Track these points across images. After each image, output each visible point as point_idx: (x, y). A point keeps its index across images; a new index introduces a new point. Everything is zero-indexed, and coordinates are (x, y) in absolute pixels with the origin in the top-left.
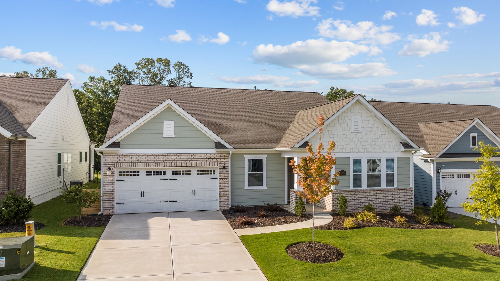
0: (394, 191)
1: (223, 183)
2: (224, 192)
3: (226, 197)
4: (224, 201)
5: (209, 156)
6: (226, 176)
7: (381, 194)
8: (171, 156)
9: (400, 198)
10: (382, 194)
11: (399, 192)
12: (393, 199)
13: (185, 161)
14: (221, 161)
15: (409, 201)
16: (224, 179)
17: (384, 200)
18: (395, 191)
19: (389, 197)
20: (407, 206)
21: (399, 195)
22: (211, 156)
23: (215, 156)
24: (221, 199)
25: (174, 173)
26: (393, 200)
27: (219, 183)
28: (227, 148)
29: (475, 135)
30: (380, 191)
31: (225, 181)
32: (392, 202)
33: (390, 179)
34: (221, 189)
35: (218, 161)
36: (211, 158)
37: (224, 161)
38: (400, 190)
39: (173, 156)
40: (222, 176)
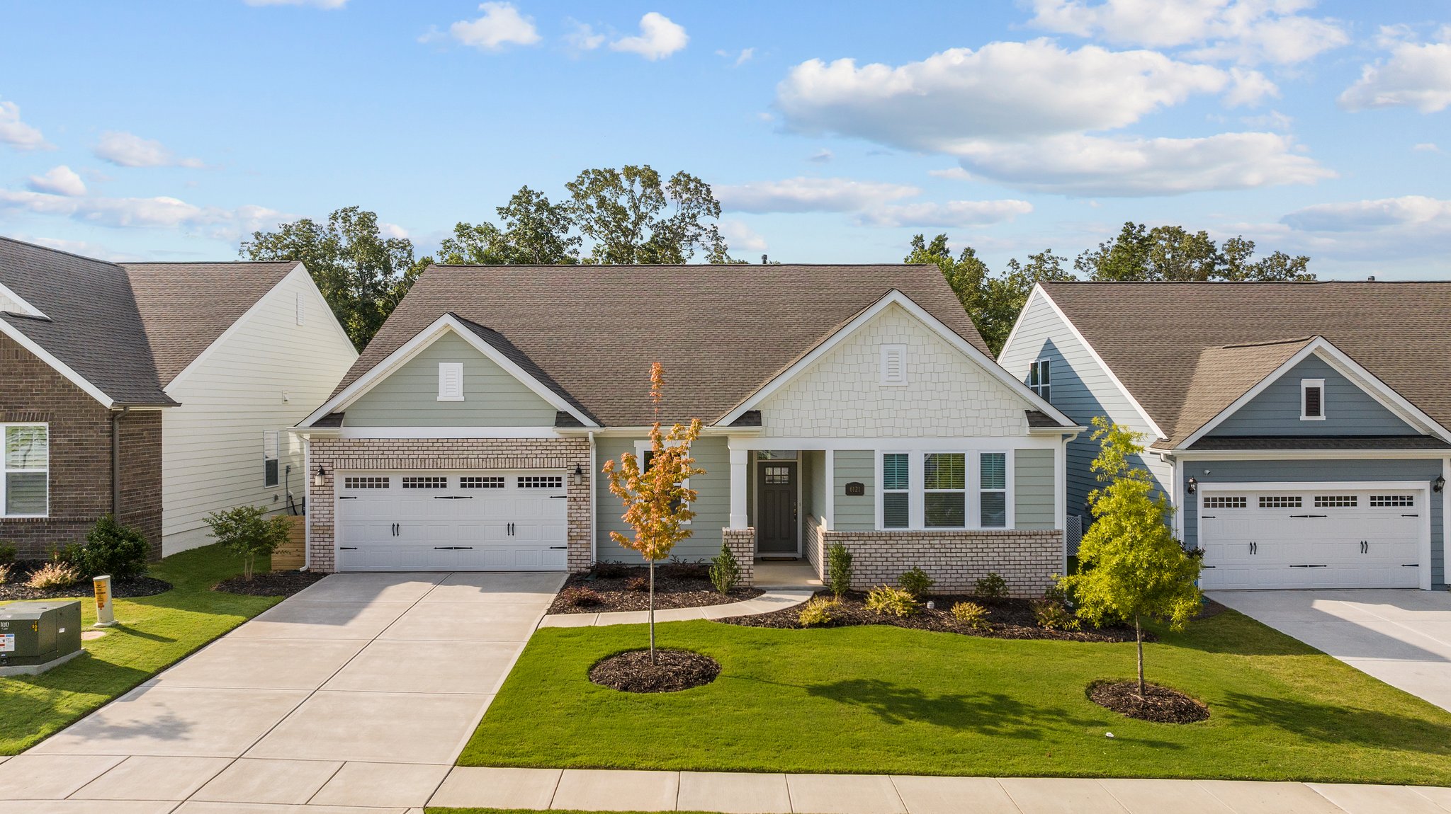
0: (1004, 539)
1: (576, 507)
2: (578, 530)
3: (585, 542)
4: (579, 550)
5: (543, 444)
6: (583, 491)
7: (964, 546)
8: (455, 444)
9: (1023, 558)
10: (968, 546)
11: (1018, 541)
12: (1001, 558)
13: (486, 456)
14: (571, 456)
15: (1049, 567)
16: (578, 499)
17: (972, 561)
18: (1007, 537)
19: (988, 553)
20: (1043, 579)
21: (1017, 550)
22: (548, 444)
23: (558, 444)
24: (573, 546)
25: (466, 483)
26: (1001, 563)
27: (567, 507)
28: (582, 425)
29: (1319, 383)
30: (960, 538)
31: (580, 503)
32: (996, 567)
33: (993, 507)
34: (571, 522)
35: (565, 456)
36: (548, 448)
37: (578, 456)
38: (1021, 537)
39: (460, 444)
40: (573, 491)
